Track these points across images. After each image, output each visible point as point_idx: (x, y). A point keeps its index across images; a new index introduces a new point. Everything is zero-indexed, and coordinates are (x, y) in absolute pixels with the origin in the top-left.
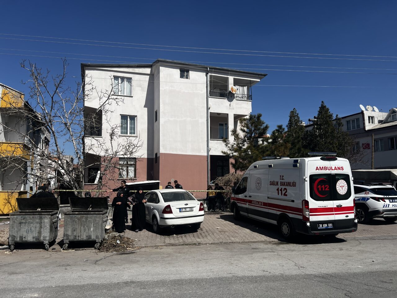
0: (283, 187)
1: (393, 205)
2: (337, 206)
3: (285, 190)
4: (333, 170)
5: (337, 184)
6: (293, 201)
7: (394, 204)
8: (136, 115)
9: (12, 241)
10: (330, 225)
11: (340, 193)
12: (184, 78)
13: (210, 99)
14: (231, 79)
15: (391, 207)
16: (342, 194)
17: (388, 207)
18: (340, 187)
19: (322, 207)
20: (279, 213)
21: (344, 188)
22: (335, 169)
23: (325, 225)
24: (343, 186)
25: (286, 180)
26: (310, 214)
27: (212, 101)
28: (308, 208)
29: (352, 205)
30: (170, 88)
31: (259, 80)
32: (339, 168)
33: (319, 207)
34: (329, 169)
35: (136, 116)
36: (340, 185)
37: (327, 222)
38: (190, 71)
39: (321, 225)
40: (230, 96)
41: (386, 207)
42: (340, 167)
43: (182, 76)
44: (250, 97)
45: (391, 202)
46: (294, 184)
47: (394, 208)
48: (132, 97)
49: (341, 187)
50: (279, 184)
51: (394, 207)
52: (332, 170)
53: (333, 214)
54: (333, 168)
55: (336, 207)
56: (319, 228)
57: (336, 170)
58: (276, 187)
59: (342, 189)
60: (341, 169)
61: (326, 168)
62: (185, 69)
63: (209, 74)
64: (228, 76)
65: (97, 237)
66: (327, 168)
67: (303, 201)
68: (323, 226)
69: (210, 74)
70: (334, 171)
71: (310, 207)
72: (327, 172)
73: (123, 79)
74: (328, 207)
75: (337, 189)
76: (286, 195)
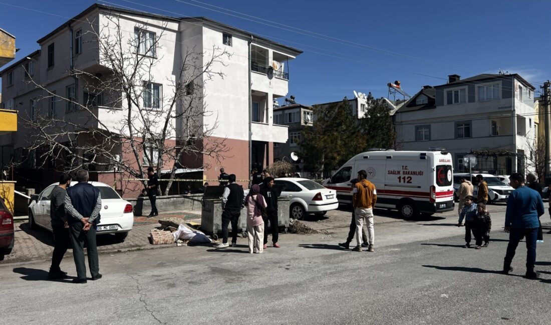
0: (407, 176)
3: (409, 179)
6: (419, 187)
8: (161, 83)
9: (216, 229)
12: (226, 44)
13: (252, 73)
14: (271, 52)
18: (449, 176)
20: (399, 198)
25: (410, 169)
26: (436, 196)
27: (254, 75)
28: (435, 192)
31: (294, 57)
33: (441, 191)
35: (162, 85)
38: (233, 37)
40: (269, 72)
43: (224, 42)
44: (286, 76)
46: (421, 173)
48: (156, 58)
50: (401, 173)
55: (447, 191)
56: (442, 207)
58: (398, 176)
62: (228, 33)
63: (252, 43)
64: (268, 49)
65: (286, 222)
67: (431, 187)
73: (144, 32)
76: (411, 183)
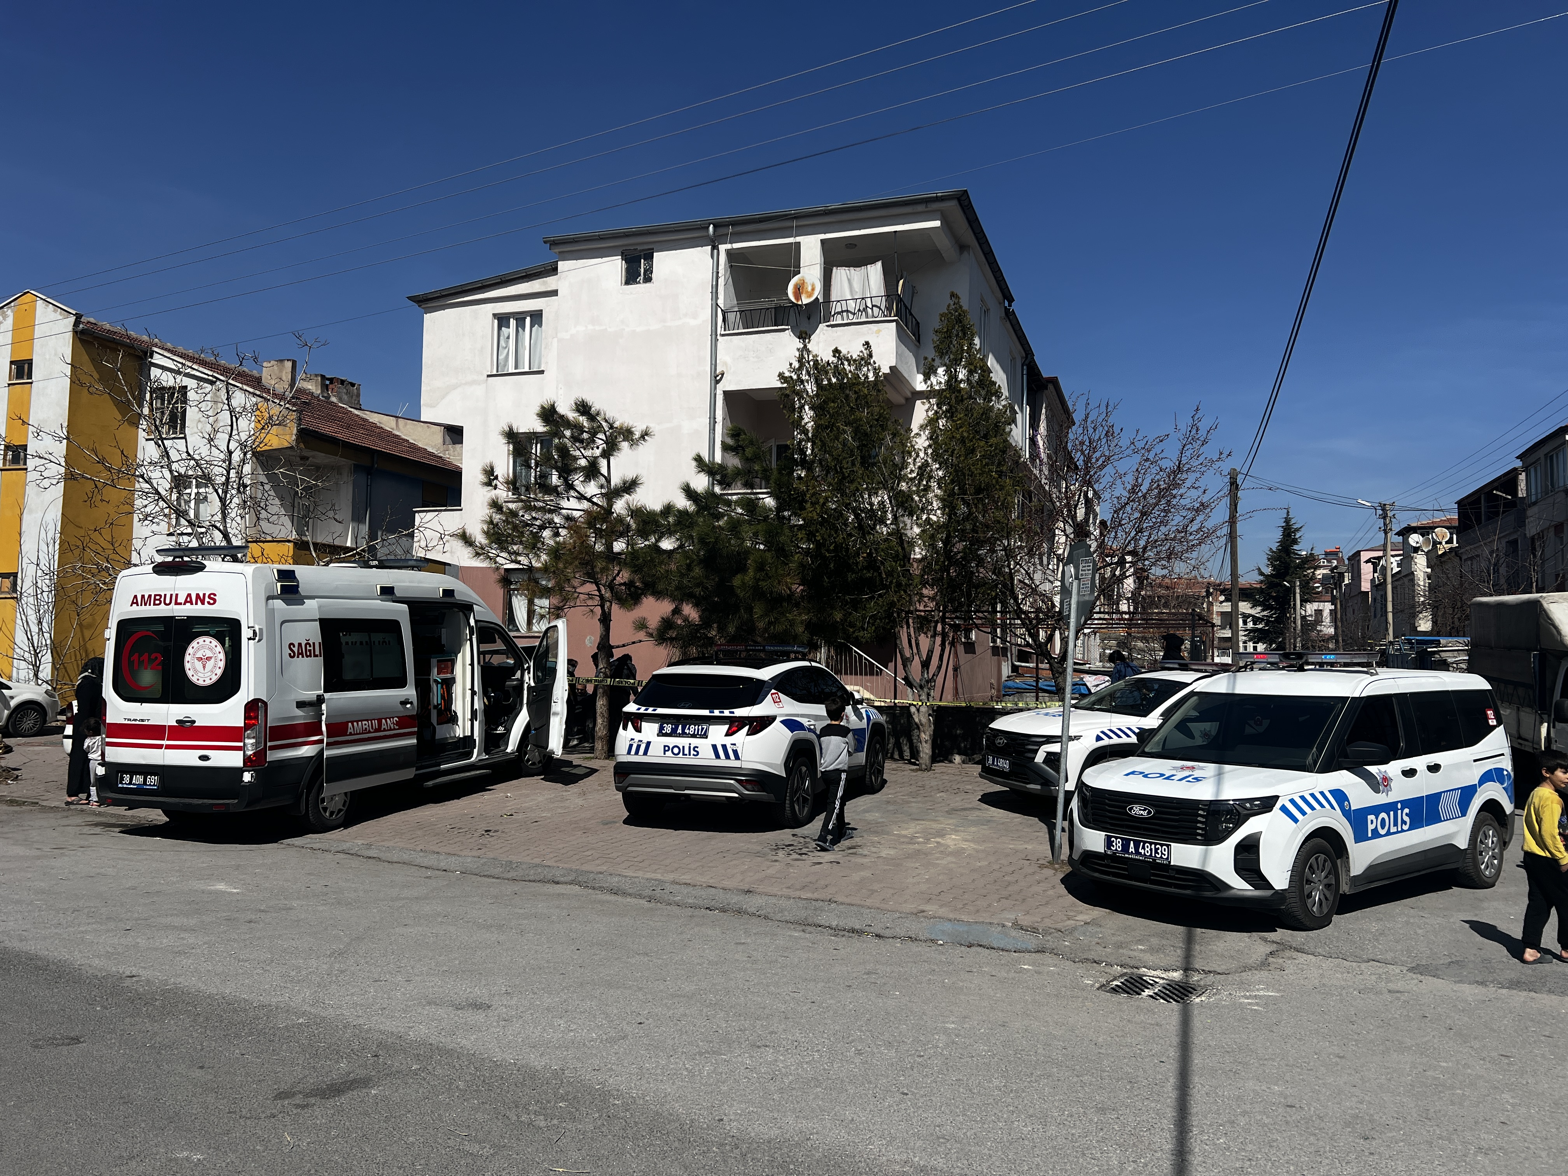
1: (666, 749)
2: (178, 721)
4: (180, 604)
5: (190, 650)
7: (671, 741)
10: (153, 781)
11: (194, 679)
12: (639, 283)
13: (723, 342)
14: (811, 246)
15: (656, 756)
16: (201, 683)
17: (645, 753)
18: (196, 661)
19: (135, 720)
21: (210, 665)
22: (186, 602)
23: (138, 779)
24: (209, 659)
26: (108, 740)
27: (733, 346)
29: (239, 721)
30: (590, 327)
31: (937, 224)
32: (200, 599)
33: (127, 722)
34: (168, 601)
36: (199, 655)
37: (145, 770)
38: (655, 254)
39: (127, 778)
40: (805, 316)
41: (637, 753)
42: (204, 595)
43: (632, 277)
45: (666, 735)
47: (670, 759)
48: (542, 372)
49: (200, 659)
51: (669, 753)
52: (177, 603)
53: (160, 747)
54: (181, 600)
55: (176, 724)
56: (120, 785)
57: (188, 604)
59: (204, 667)
60: (207, 599)
61: (158, 599)
62: (639, 248)
63: (725, 247)
64: (798, 239)
66: (162, 599)
68: (131, 779)
69: (729, 246)
70: (182, 607)
71: (109, 719)
72: (161, 611)
73: (520, 318)
74: (149, 723)
75: (187, 666)
